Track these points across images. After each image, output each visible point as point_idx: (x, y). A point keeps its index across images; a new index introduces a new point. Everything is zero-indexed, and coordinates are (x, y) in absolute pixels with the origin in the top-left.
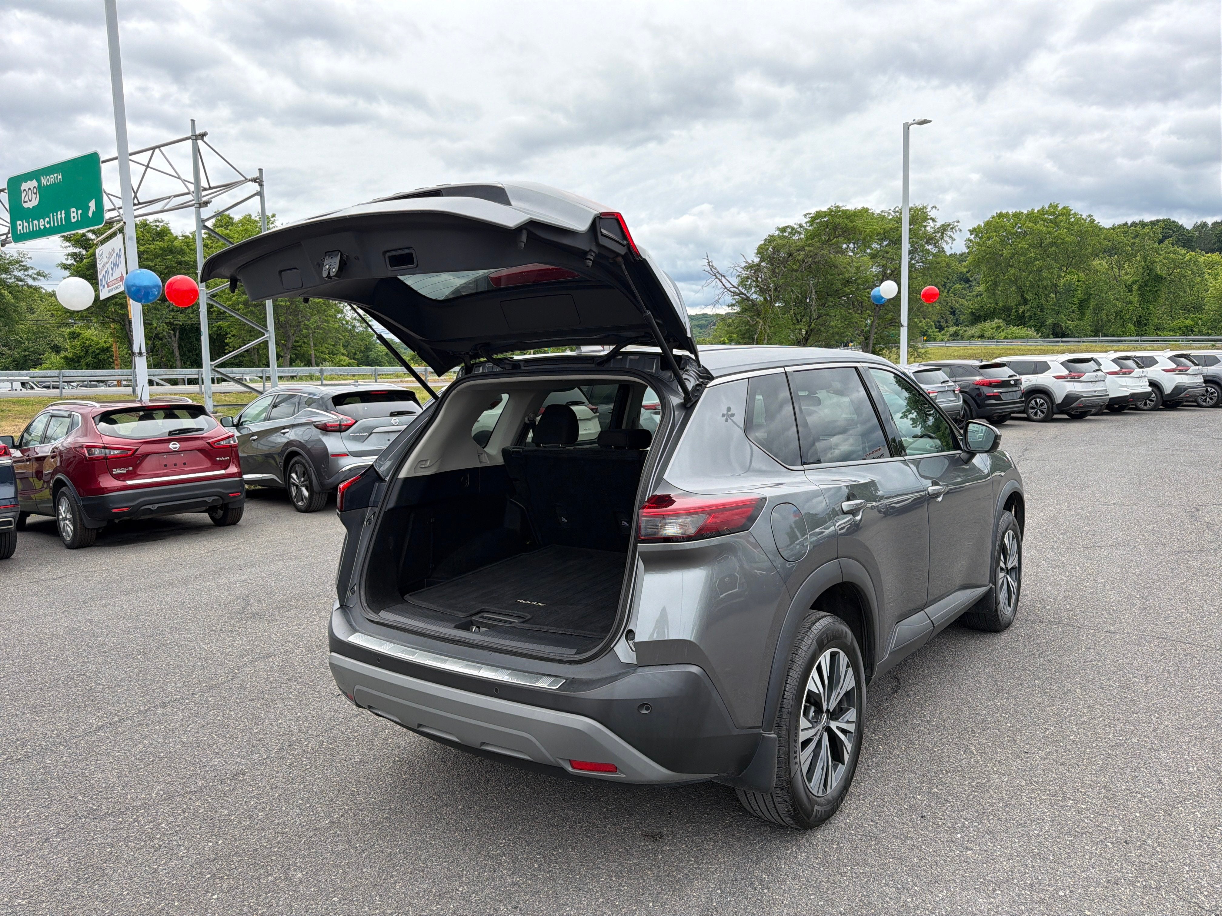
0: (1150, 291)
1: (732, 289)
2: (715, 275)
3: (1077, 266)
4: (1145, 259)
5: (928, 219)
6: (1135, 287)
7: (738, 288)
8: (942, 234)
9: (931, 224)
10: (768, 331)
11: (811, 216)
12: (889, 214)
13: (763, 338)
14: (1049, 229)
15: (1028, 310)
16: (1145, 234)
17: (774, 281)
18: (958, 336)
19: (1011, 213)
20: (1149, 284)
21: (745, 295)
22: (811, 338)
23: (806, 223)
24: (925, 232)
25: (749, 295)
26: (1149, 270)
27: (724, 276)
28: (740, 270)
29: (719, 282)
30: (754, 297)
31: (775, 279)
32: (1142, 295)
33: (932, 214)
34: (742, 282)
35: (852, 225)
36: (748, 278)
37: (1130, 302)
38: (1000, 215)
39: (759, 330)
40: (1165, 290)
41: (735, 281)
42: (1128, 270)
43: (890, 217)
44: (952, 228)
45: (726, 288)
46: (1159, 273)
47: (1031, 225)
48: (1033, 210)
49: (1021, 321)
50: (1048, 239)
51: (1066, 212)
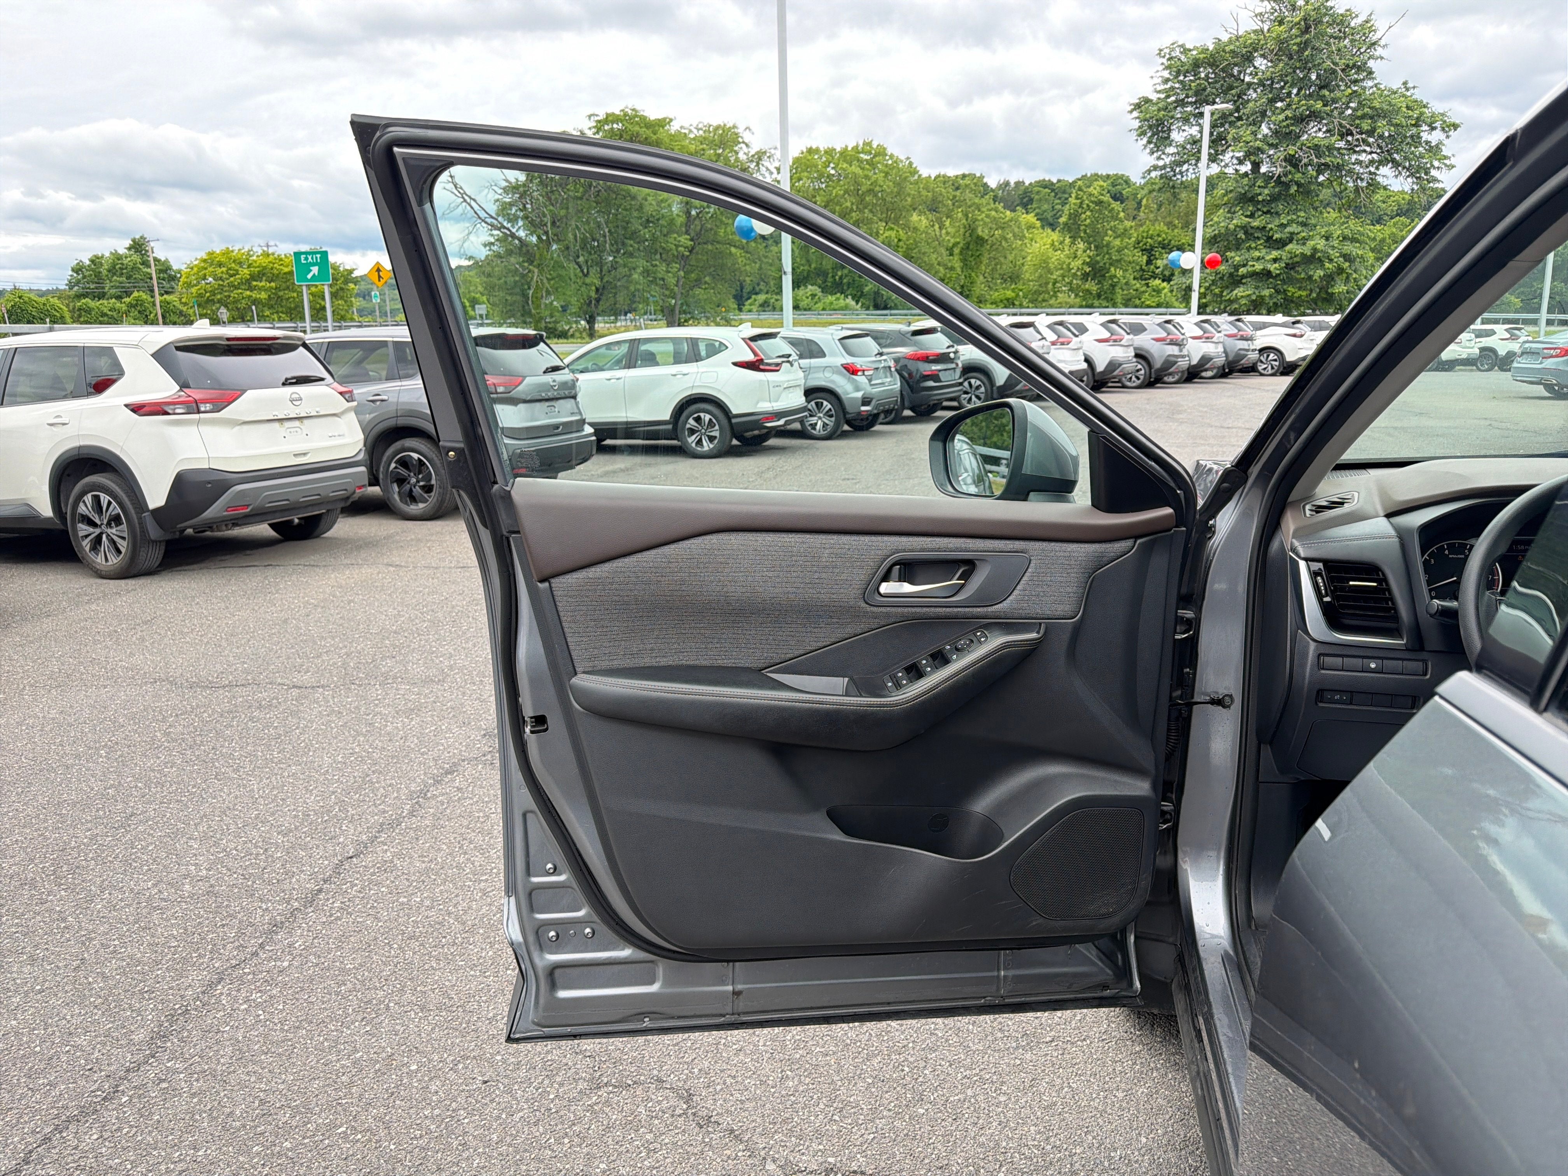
0: (972, 255)
1: (489, 220)
2: (463, 198)
3: (896, 221)
4: (966, 216)
5: (740, 143)
6: (956, 251)
7: (496, 220)
8: (758, 164)
9: (745, 149)
10: (547, 285)
11: (597, 118)
12: (691, 131)
13: (539, 295)
14: (866, 172)
15: (846, 276)
16: (966, 186)
17: (551, 211)
18: (768, 306)
19: (822, 149)
20: (971, 247)
21: (508, 229)
22: (604, 298)
23: (590, 129)
24: (737, 160)
25: (514, 230)
26: (971, 229)
27: (474, 200)
28: (500, 191)
29: (468, 208)
30: (522, 234)
31: (551, 208)
32: (964, 261)
33: (747, 137)
34: (503, 209)
35: (655, 137)
36: (511, 204)
37: (952, 269)
38: (810, 151)
39: (533, 284)
40: (986, 255)
41: (492, 209)
42: (949, 230)
43: (692, 136)
44: (769, 157)
45: (480, 218)
46: (980, 234)
47: (845, 165)
48: (847, 146)
49: (838, 288)
50: (866, 185)
51: (881, 152)
